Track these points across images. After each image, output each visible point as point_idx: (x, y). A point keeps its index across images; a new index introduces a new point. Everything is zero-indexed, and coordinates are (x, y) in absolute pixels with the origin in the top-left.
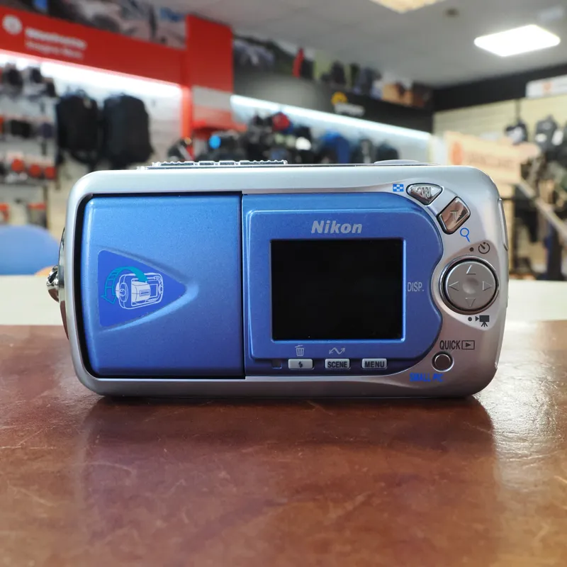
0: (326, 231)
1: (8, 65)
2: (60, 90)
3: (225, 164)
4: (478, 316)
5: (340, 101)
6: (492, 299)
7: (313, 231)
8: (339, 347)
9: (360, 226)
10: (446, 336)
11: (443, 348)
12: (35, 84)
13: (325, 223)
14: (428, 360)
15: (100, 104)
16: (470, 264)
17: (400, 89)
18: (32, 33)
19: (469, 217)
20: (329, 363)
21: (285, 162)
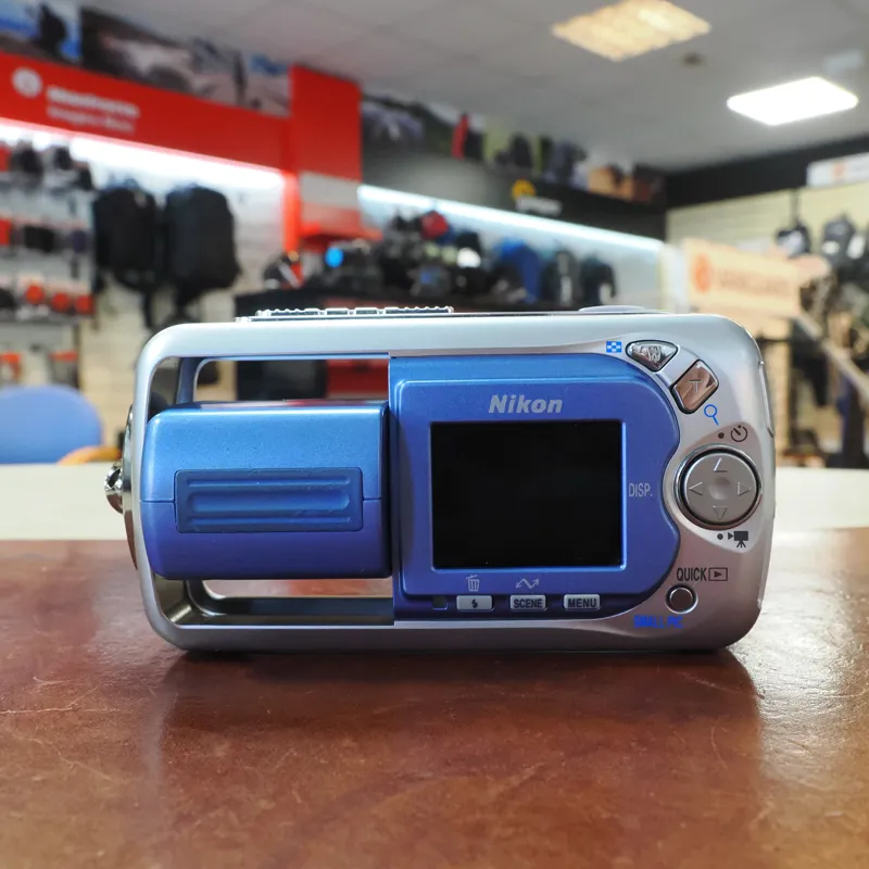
0: (511, 410)
1: (21, 143)
2: (100, 179)
3: (364, 312)
4: (732, 531)
5: (525, 193)
6: (750, 509)
7: (491, 410)
8: (531, 578)
9: (559, 403)
10: (686, 561)
11: (681, 579)
12: (60, 171)
13: (509, 399)
14: (659, 597)
15: (160, 201)
16: (719, 457)
17: (616, 175)
18: (57, 94)
19: (716, 389)
20: (516, 601)
21: (450, 309)
